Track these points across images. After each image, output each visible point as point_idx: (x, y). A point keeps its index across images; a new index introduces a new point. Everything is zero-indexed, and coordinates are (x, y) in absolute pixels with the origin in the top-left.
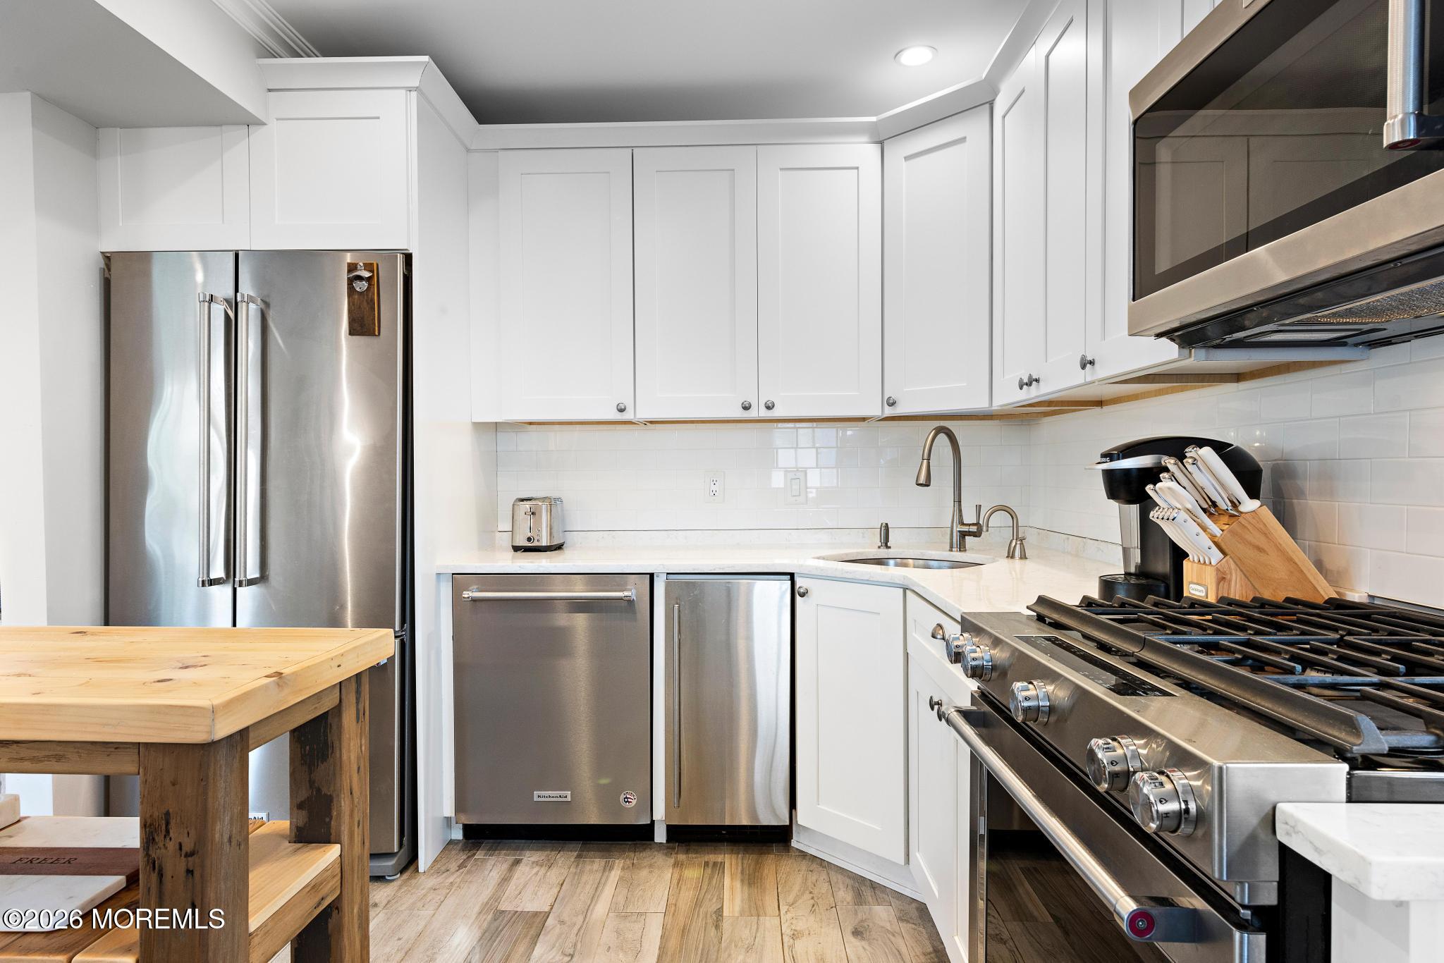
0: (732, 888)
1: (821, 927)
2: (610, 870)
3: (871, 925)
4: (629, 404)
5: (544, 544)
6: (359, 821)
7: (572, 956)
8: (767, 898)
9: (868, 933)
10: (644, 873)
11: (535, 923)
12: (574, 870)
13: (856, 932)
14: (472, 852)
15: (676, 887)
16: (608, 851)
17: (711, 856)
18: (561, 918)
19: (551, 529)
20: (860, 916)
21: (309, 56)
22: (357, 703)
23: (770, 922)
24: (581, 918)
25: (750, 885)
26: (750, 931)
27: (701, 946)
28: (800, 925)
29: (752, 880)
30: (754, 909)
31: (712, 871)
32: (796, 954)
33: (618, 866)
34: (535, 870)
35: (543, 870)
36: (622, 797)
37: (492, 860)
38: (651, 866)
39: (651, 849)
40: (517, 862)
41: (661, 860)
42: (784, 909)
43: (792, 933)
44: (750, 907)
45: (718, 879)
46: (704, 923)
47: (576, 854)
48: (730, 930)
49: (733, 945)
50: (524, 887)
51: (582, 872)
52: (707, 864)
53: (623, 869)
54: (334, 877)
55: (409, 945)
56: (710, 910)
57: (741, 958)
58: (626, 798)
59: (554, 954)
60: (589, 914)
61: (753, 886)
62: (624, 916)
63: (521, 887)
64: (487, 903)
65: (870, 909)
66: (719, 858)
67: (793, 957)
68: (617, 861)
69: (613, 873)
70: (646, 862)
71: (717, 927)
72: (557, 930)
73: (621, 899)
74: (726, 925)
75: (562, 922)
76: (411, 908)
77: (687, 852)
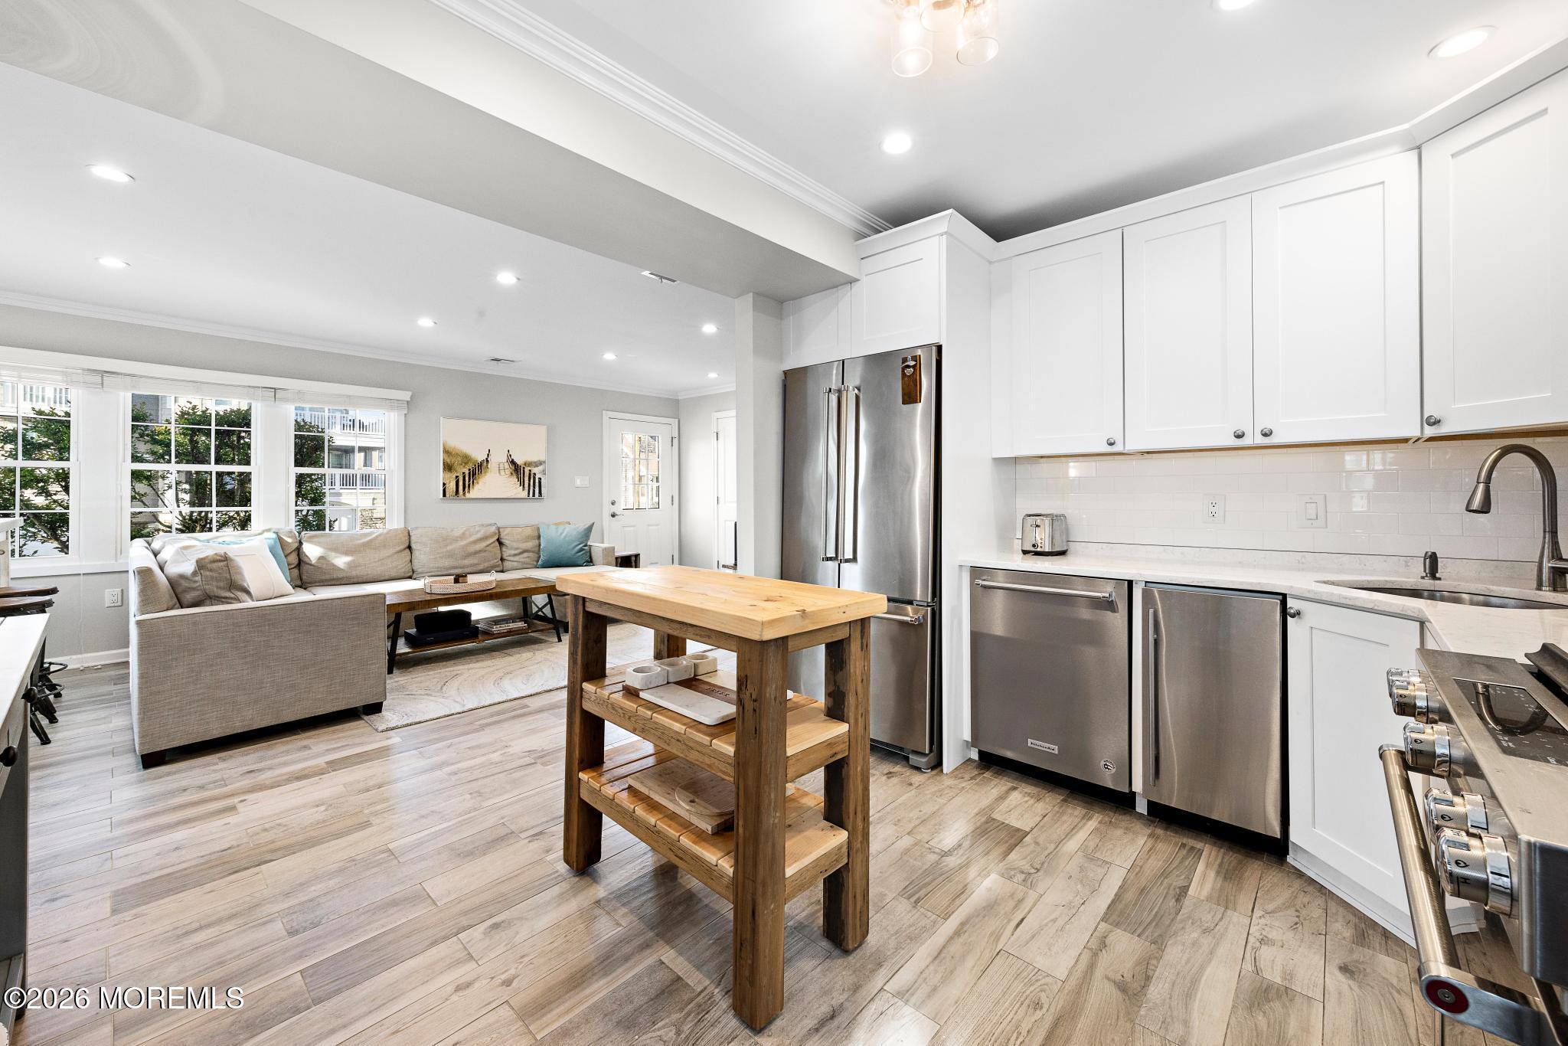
0: (1204, 875)
1: (1300, 947)
2: (1089, 820)
3: (1368, 970)
4: (1119, 439)
5: (1047, 550)
6: (862, 714)
7: (1038, 870)
8: (1241, 897)
9: (1361, 976)
10: (1119, 832)
11: (1016, 837)
12: (1057, 810)
13: (1345, 969)
14: (982, 771)
15: (1146, 853)
16: (1091, 804)
17: (1190, 840)
18: (1037, 841)
19: (1052, 539)
20: (1355, 956)
21: (886, 230)
22: (862, 638)
23: (1237, 919)
24: (1053, 846)
25: (1225, 878)
26: (1213, 917)
27: (1156, 910)
28: (1273, 935)
29: (1229, 876)
30: (1225, 901)
31: (1188, 853)
32: (1260, 958)
33: (1097, 818)
34: (1026, 799)
35: (1032, 801)
36: (1103, 763)
37: (995, 781)
38: (1126, 828)
39: (1131, 815)
40: (1015, 788)
41: (1138, 827)
42: (1258, 913)
43: (1261, 937)
44: (1219, 897)
45: (1191, 862)
46: (1165, 891)
47: (1062, 798)
48: (1190, 909)
49: (1190, 921)
50: (1015, 807)
51: (1063, 813)
52: (1183, 845)
53: (1100, 822)
54: (844, 743)
55: (925, 817)
56: (1174, 884)
57: (1195, 935)
58: (1106, 765)
59: (1024, 863)
60: (1060, 846)
61: (1228, 880)
62: (1091, 858)
63: (1012, 807)
64: (984, 810)
65: (1373, 955)
66: (1199, 845)
67: (1255, 958)
68: (1097, 815)
69: (1090, 823)
70: (1123, 824)
71: (1178, 900)
72: (1032, 847)
73: (1092, 845)
74: (1187, 902)
75: (1037, 844)
76: (933, 794)
77: (1166, 829)
